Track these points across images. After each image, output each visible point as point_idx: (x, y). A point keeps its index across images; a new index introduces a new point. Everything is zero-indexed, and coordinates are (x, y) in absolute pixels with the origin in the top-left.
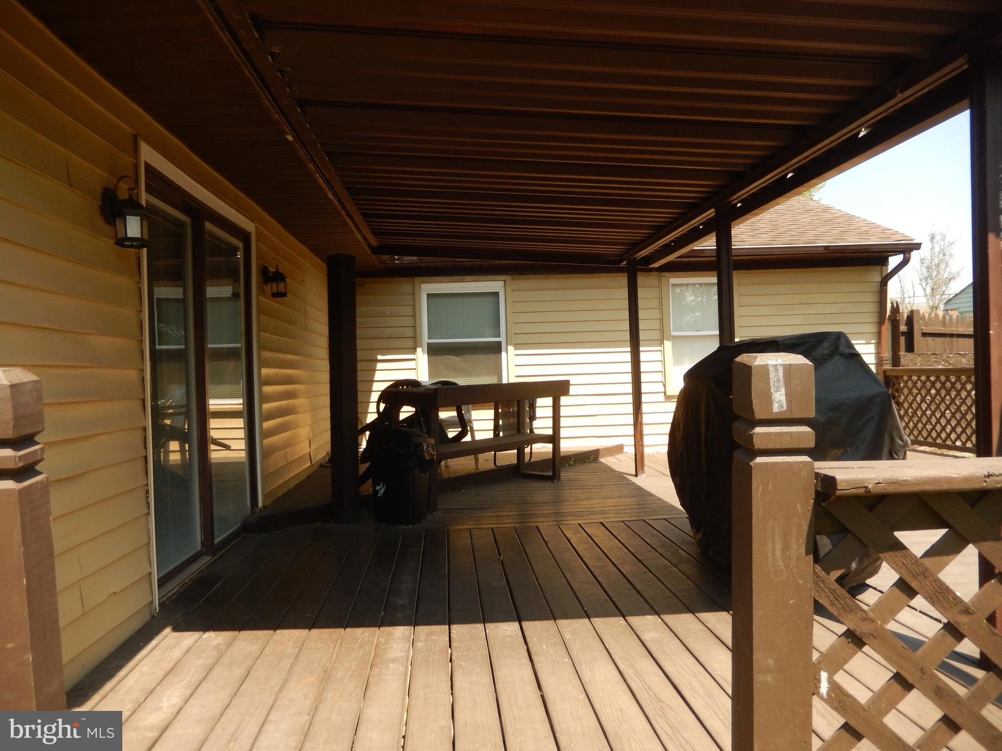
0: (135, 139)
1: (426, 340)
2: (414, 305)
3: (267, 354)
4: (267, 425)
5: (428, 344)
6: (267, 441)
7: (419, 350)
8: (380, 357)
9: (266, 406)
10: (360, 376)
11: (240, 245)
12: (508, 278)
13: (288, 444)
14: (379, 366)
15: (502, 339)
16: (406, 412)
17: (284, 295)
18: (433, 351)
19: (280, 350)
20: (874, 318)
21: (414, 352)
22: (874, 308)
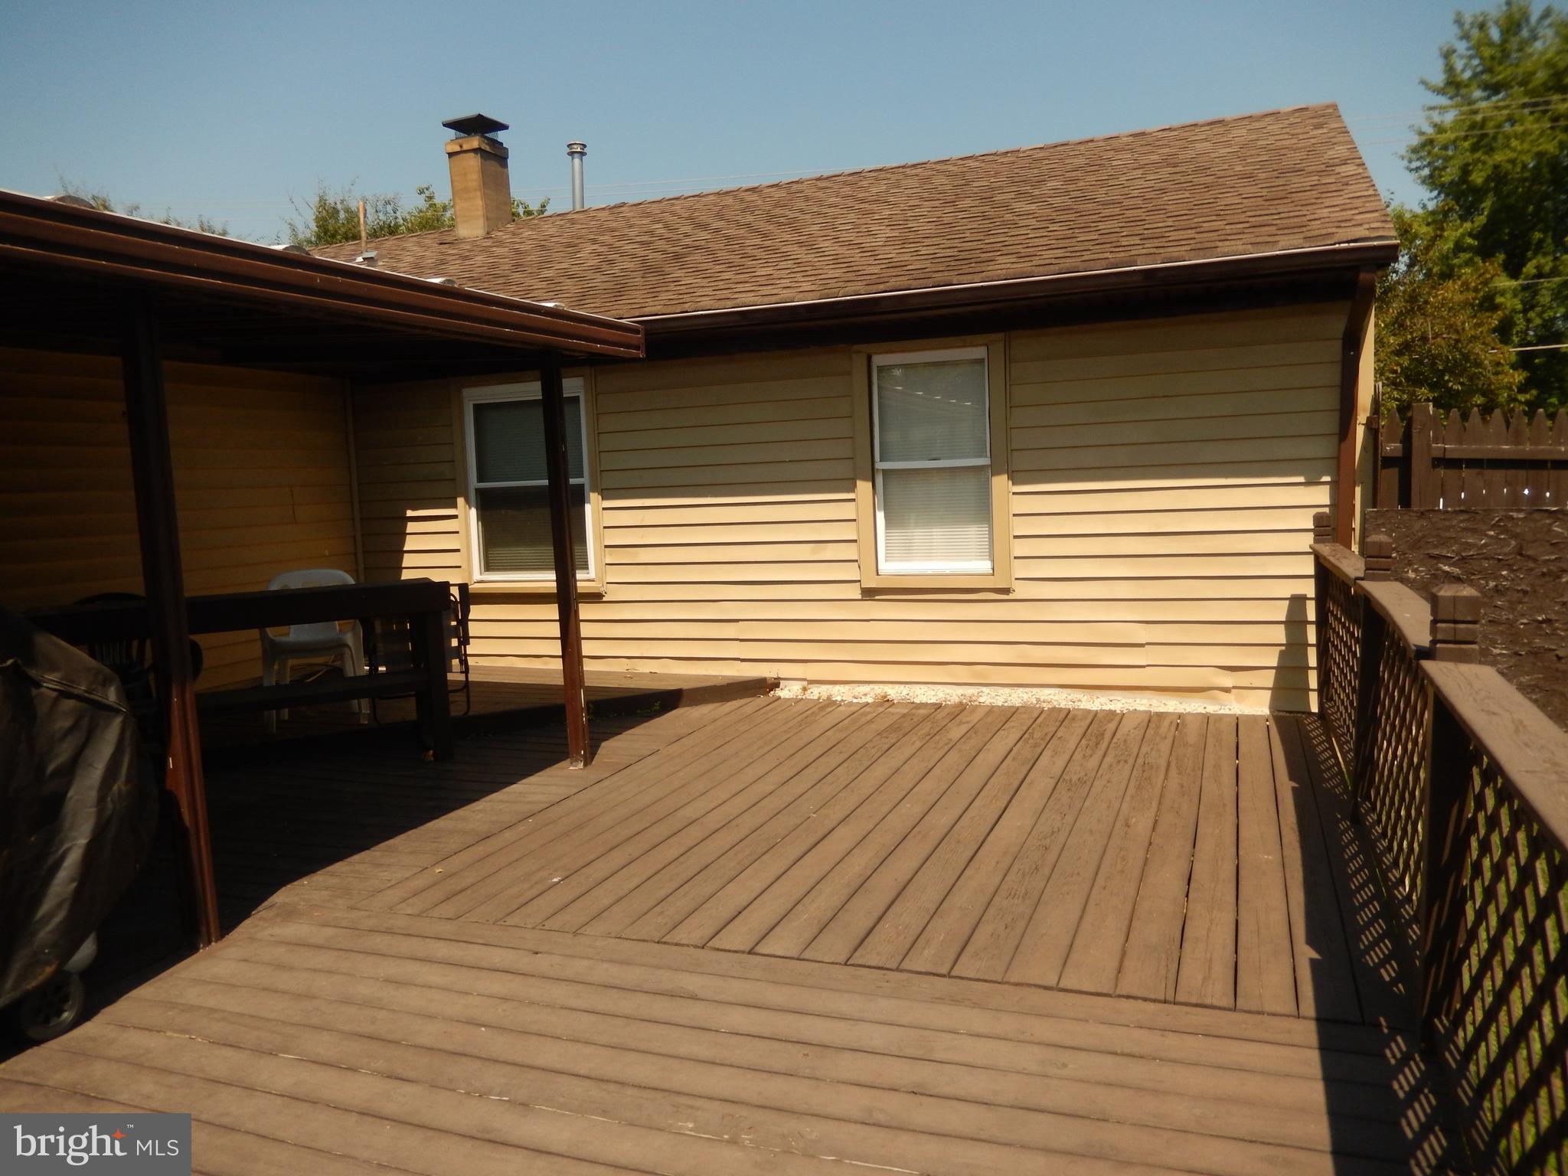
1: (473, 482)
2: (455, 425)
5: (478, 492)
7: (461, 501)
8: (410, 513)
12: (585, 370)
14: (411, 527)
15: (585, 480)
18: (484, 503)
20: (1329, 423)
21: (455, 506)
22: (1331, 400)
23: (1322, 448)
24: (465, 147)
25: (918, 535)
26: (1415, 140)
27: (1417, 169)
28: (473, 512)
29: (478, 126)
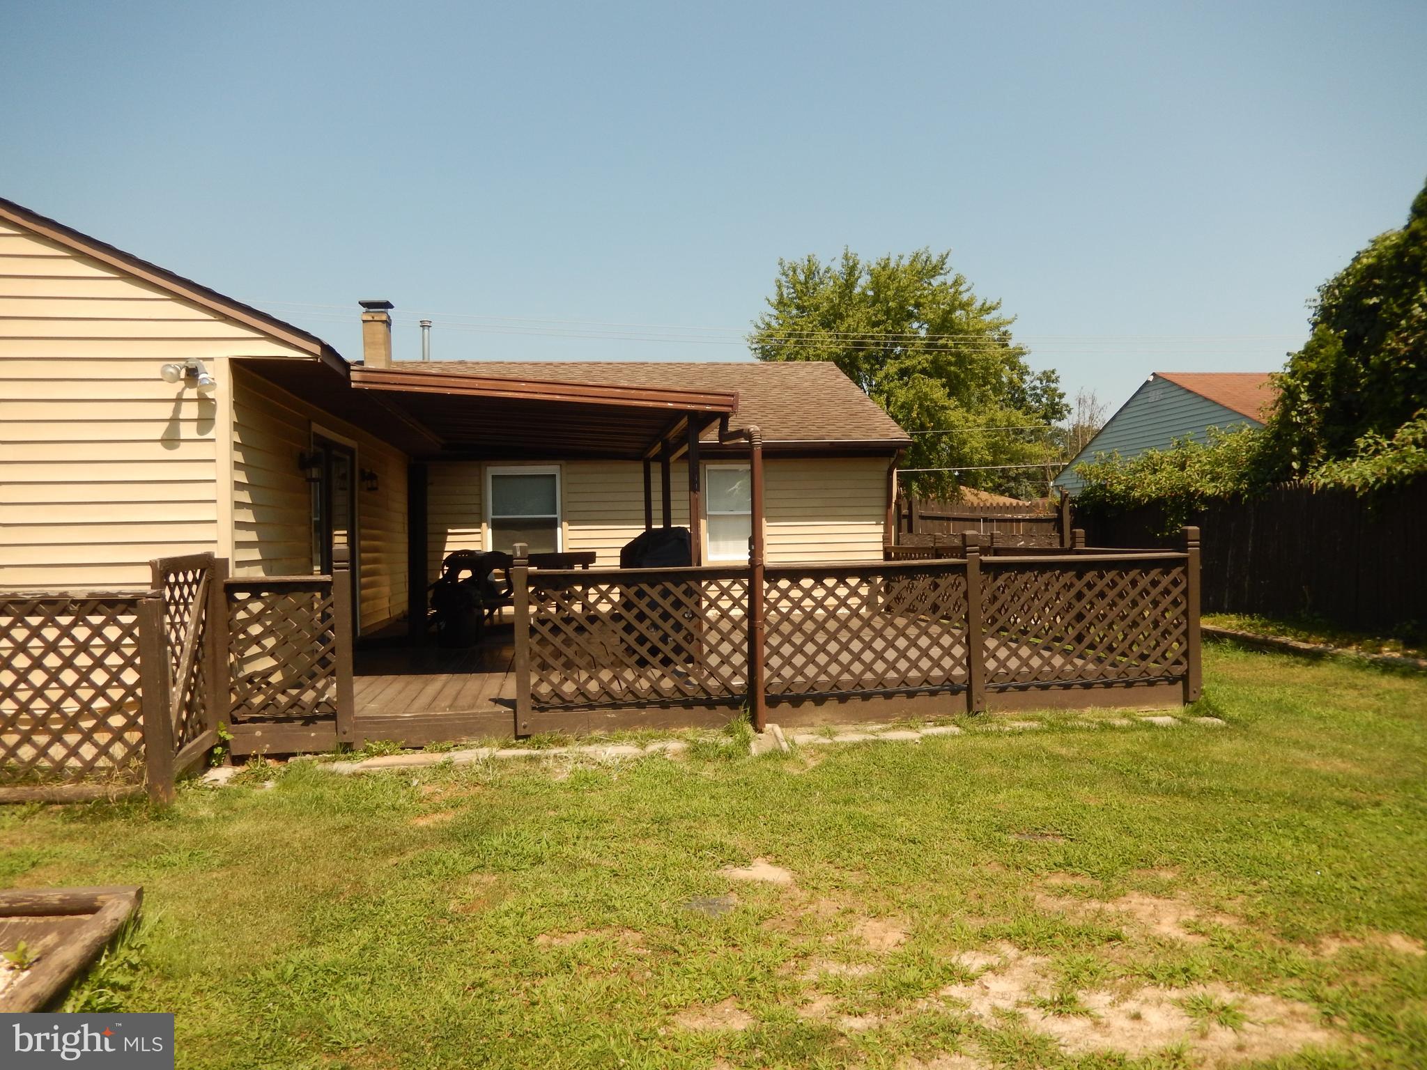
0: (309, 422)
1: (490, 516)
2: (480, 486)
3: (363, 531)
4: (363, 580)
5: (493, 520)
6: (363, 592)
7: (484, 525)
8: (450, 531)
9: (363, 567)
10: (430, 547)
11: (348, 458)
12: (563, 462)
13: (375, 598)
14: (449, 538)
15: (558, 516)
16: (465, 574)
17: (376, 489)
18: (497, 526)
19: (372, 528)
20: (882, 502)
21: (480, 527)
22: (882, 493)
23: (881, 511)
24: (376, 318)
25: (722, 544)
26: (755, 332)
27: (755, 349)
28: (490, 530)
29: (377, 306)
